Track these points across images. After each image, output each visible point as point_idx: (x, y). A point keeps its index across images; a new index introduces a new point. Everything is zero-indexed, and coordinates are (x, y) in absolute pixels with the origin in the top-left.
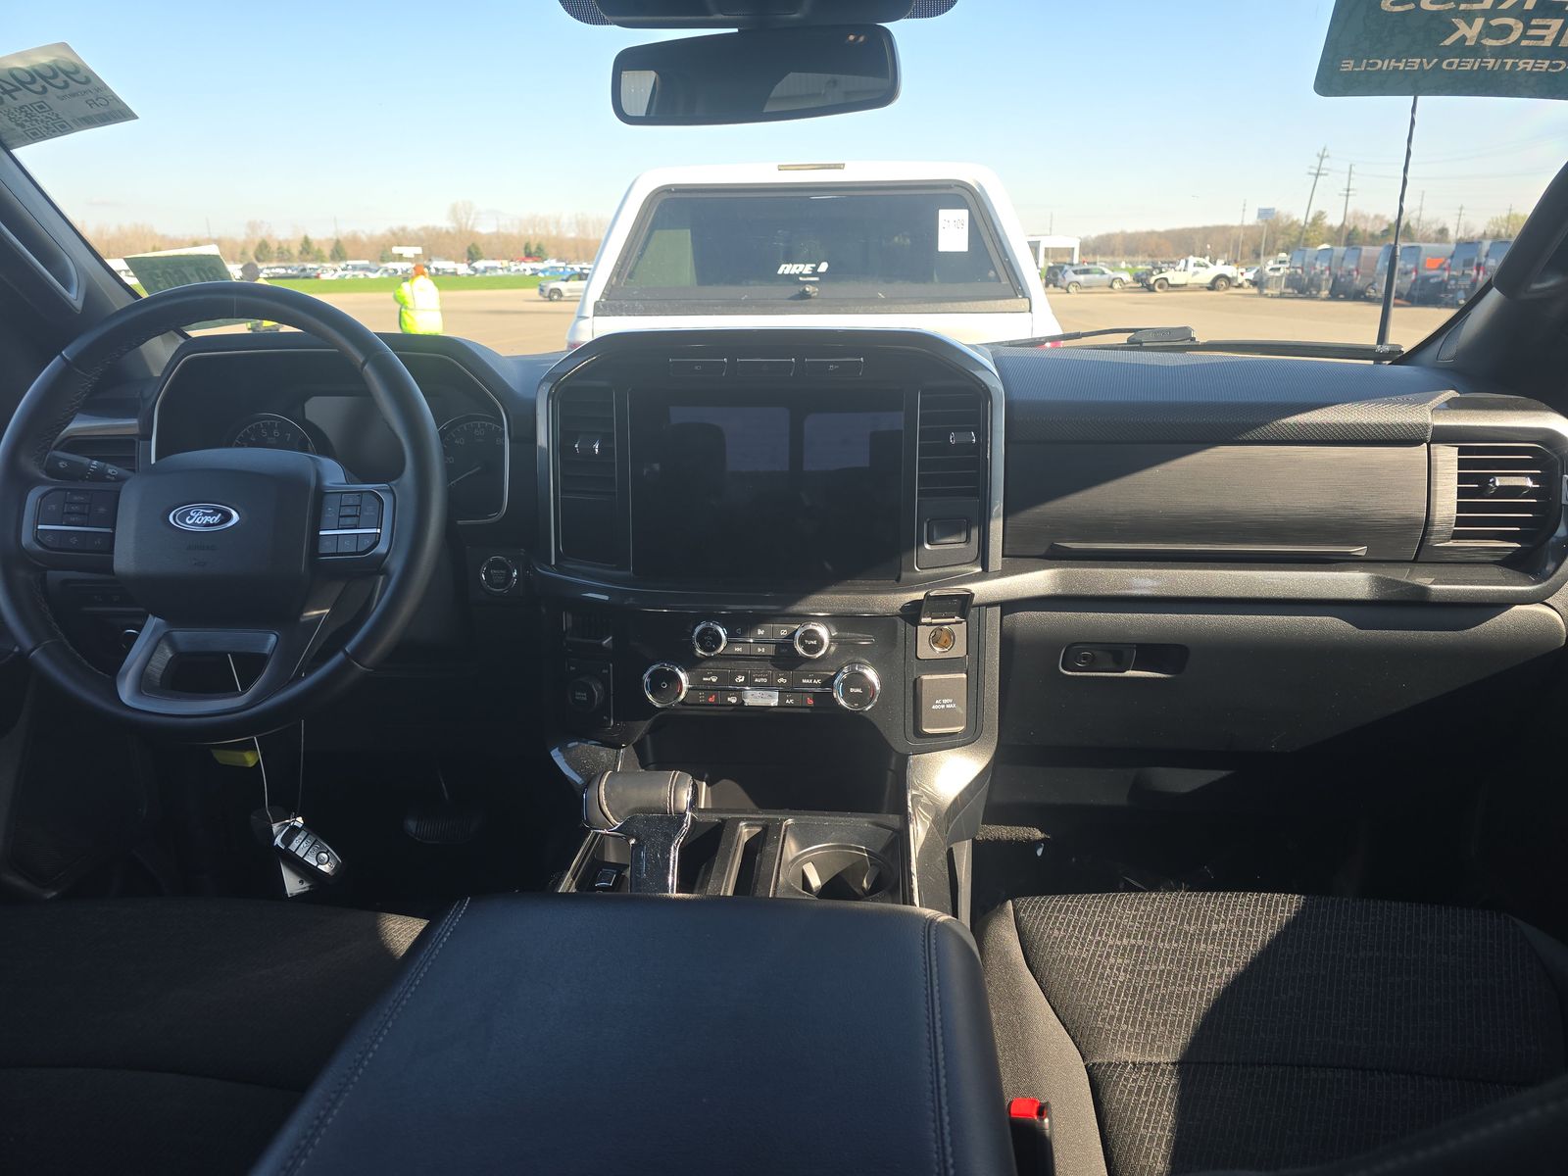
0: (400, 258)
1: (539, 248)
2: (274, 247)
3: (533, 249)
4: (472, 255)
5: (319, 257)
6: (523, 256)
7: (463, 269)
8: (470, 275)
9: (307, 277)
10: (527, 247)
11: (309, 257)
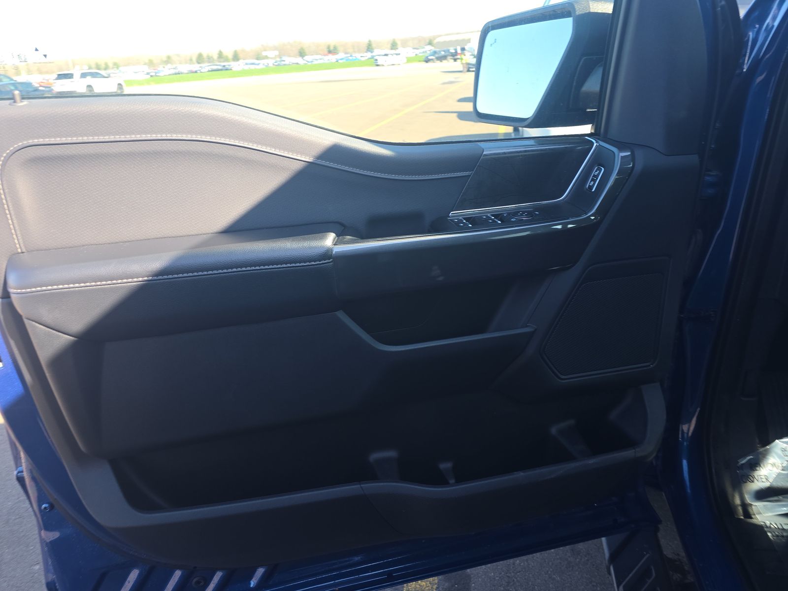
0: (266, 57)
1: (335, 48)
2: (205, 55)
3: (332, 48)
4: (302, 54)
5: (227, 60)
6: (326, 52)
7: (299, 60)
8: (306, 64)
9: (227, 69)
10: (329, 47)
11: (222, 60)
